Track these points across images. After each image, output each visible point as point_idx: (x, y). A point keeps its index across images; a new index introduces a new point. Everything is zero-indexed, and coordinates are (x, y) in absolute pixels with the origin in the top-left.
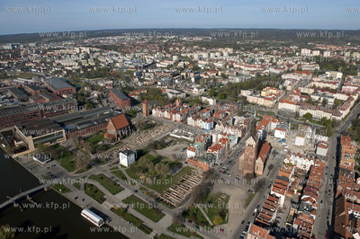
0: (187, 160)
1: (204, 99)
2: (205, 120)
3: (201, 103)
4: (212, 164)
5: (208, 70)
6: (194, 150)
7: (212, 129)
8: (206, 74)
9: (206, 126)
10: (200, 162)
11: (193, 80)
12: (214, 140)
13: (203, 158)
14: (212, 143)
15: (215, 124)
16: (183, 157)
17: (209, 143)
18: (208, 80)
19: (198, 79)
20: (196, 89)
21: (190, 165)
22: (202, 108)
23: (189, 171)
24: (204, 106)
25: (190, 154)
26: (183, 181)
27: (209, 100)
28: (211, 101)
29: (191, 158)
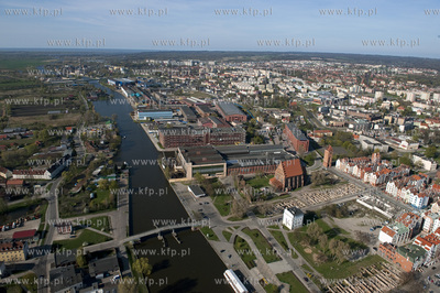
0: (378, 244)
1: (416, 159)
2: (415, 192)
3: (411, 165)
4: (418, 263)
5: (428, 117)
6: (391, 233)
7: (423, 208)
8: (423, 123)
9: (416, 201)
10: (398, 255)
11: (402, 128)
12: (426, 226)
13: (404, 250)
14: (421, 229)
15: (431, 201)
16: (376, 239)
17: (418, 229)
18: (426, 132)
19: (409, 129)
20: (404, 143)
21: (382, 253)
22: (412, 173)
23: (378, 263)
24: (415, 171)
25: (384, 238)
26: (366, 275)
27: (424, 162)
28: (428, 165)
29: (385, 244)
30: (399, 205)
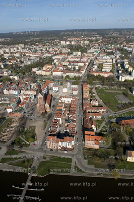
0: (8, 115)
1: (11, 77)
2: (14, 89)
3: (10, 80)
4: (22, 113)
5: (11, 59)
6: (11, 108)
7: (19, 94)
8: (10, 62)
9: (15, 92)
10: (16, 114)
11: (2, 67)
12: (22, 100)
13: (16, 111)
14: (21, 101)
15: (20, 91)
16: (7, 112)
17: (19, 102)
18: (12, 65)
19: (6, 66)
20: (5, 72)
21: (10, 117)
22: (11, 83)
23: (11, 120)
24: (12, 82)
25: (9, 110)
26: (8, 127)
27: (14, 77)
28: (16, 78)
29: (10, 113)
30: (11, 97)
